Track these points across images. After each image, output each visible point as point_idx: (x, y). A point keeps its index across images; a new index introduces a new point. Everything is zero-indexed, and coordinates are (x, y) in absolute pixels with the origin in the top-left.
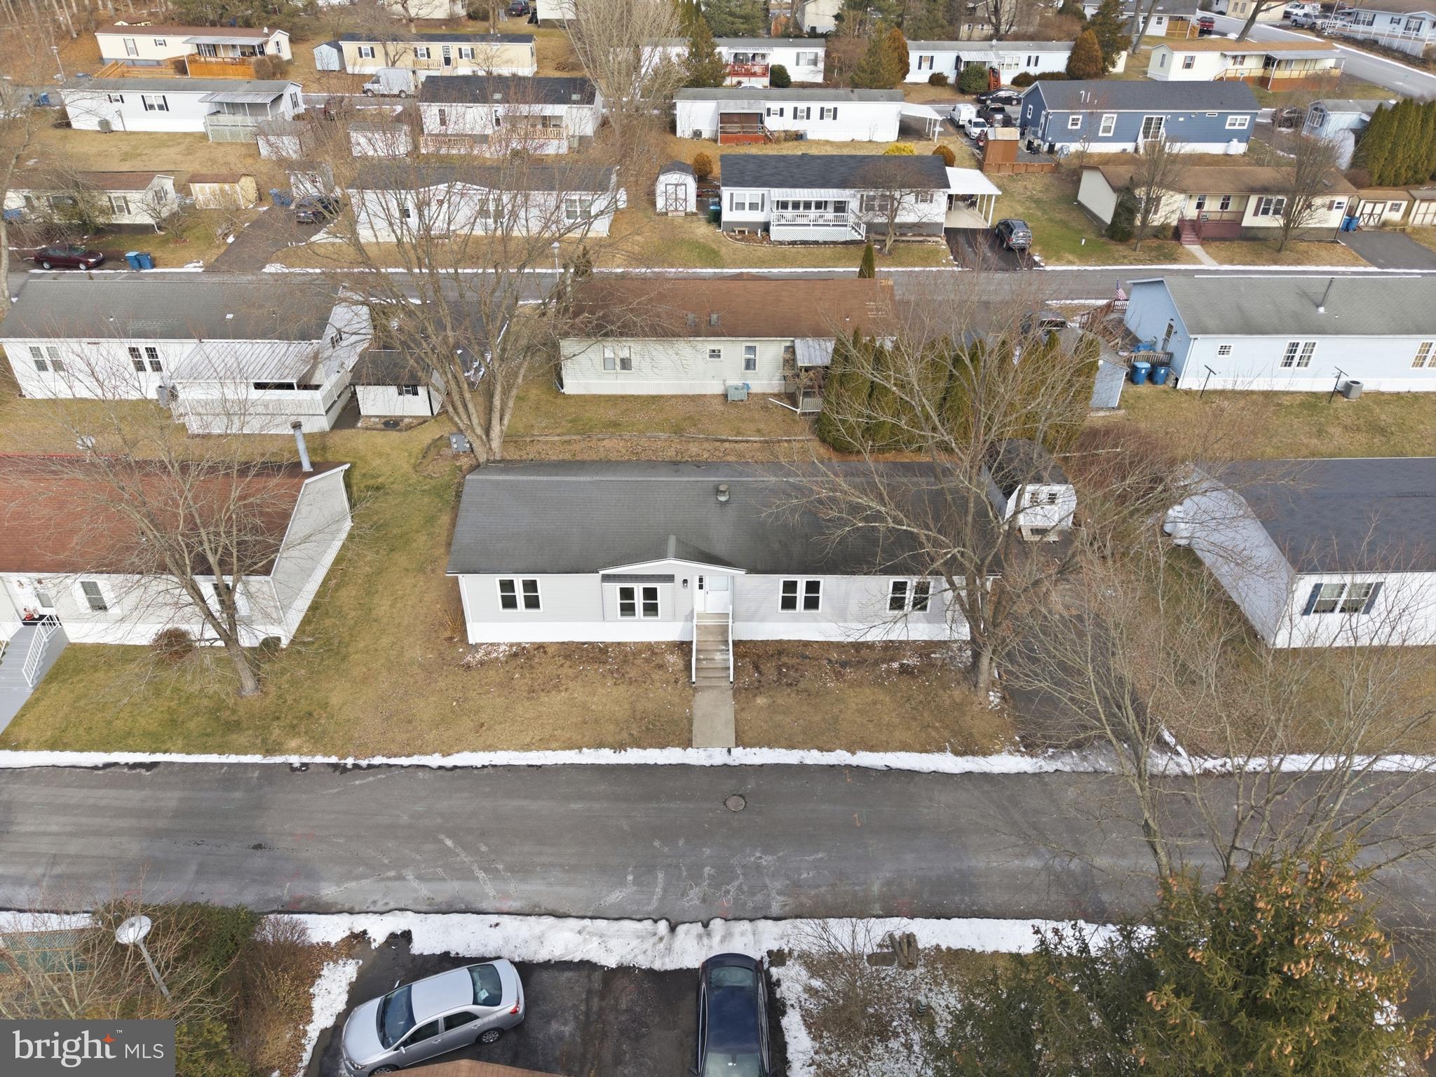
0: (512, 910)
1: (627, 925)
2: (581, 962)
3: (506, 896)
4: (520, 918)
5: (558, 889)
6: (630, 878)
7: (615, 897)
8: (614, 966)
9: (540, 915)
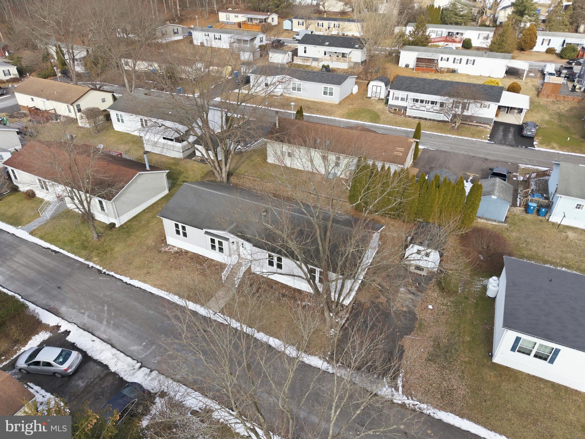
0: (102, 338)
1: (129, 359)
2: (106, 365)
3: (105, 332)
4: (102, 341)
5: (121, 337)
6: (144, 344)
7: (134, 348)
8: (113, 371)
9: (108, 344)
